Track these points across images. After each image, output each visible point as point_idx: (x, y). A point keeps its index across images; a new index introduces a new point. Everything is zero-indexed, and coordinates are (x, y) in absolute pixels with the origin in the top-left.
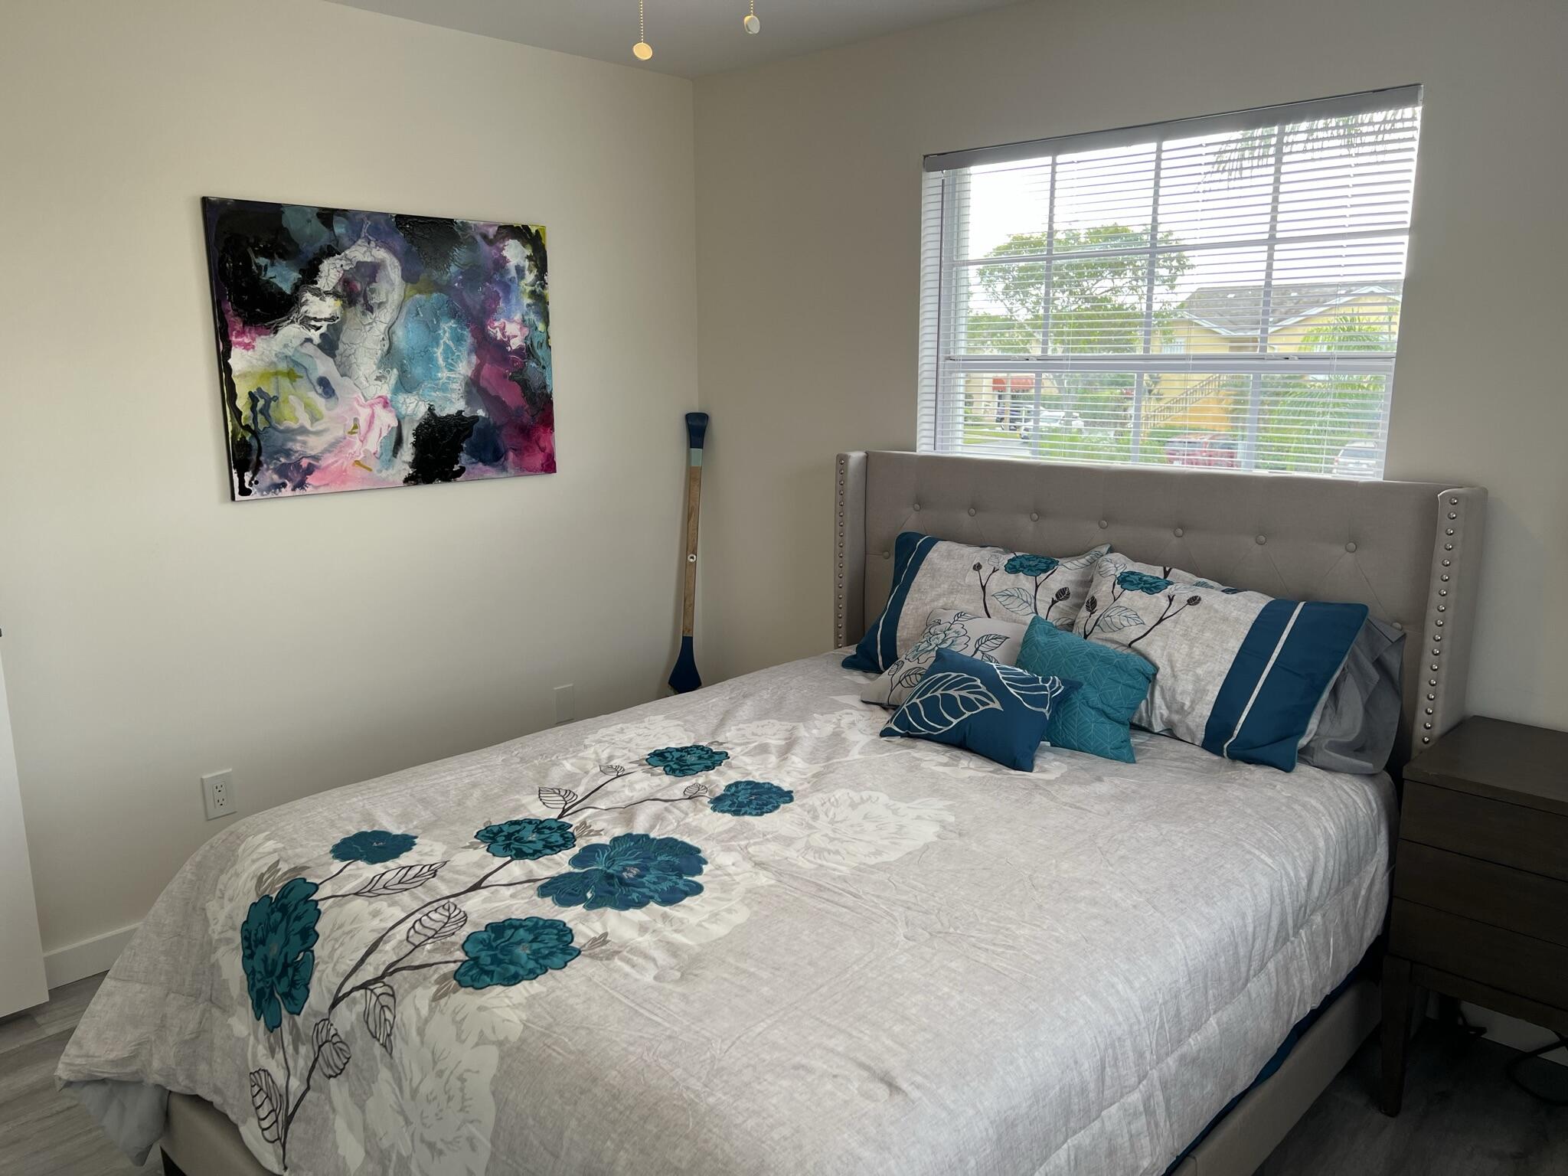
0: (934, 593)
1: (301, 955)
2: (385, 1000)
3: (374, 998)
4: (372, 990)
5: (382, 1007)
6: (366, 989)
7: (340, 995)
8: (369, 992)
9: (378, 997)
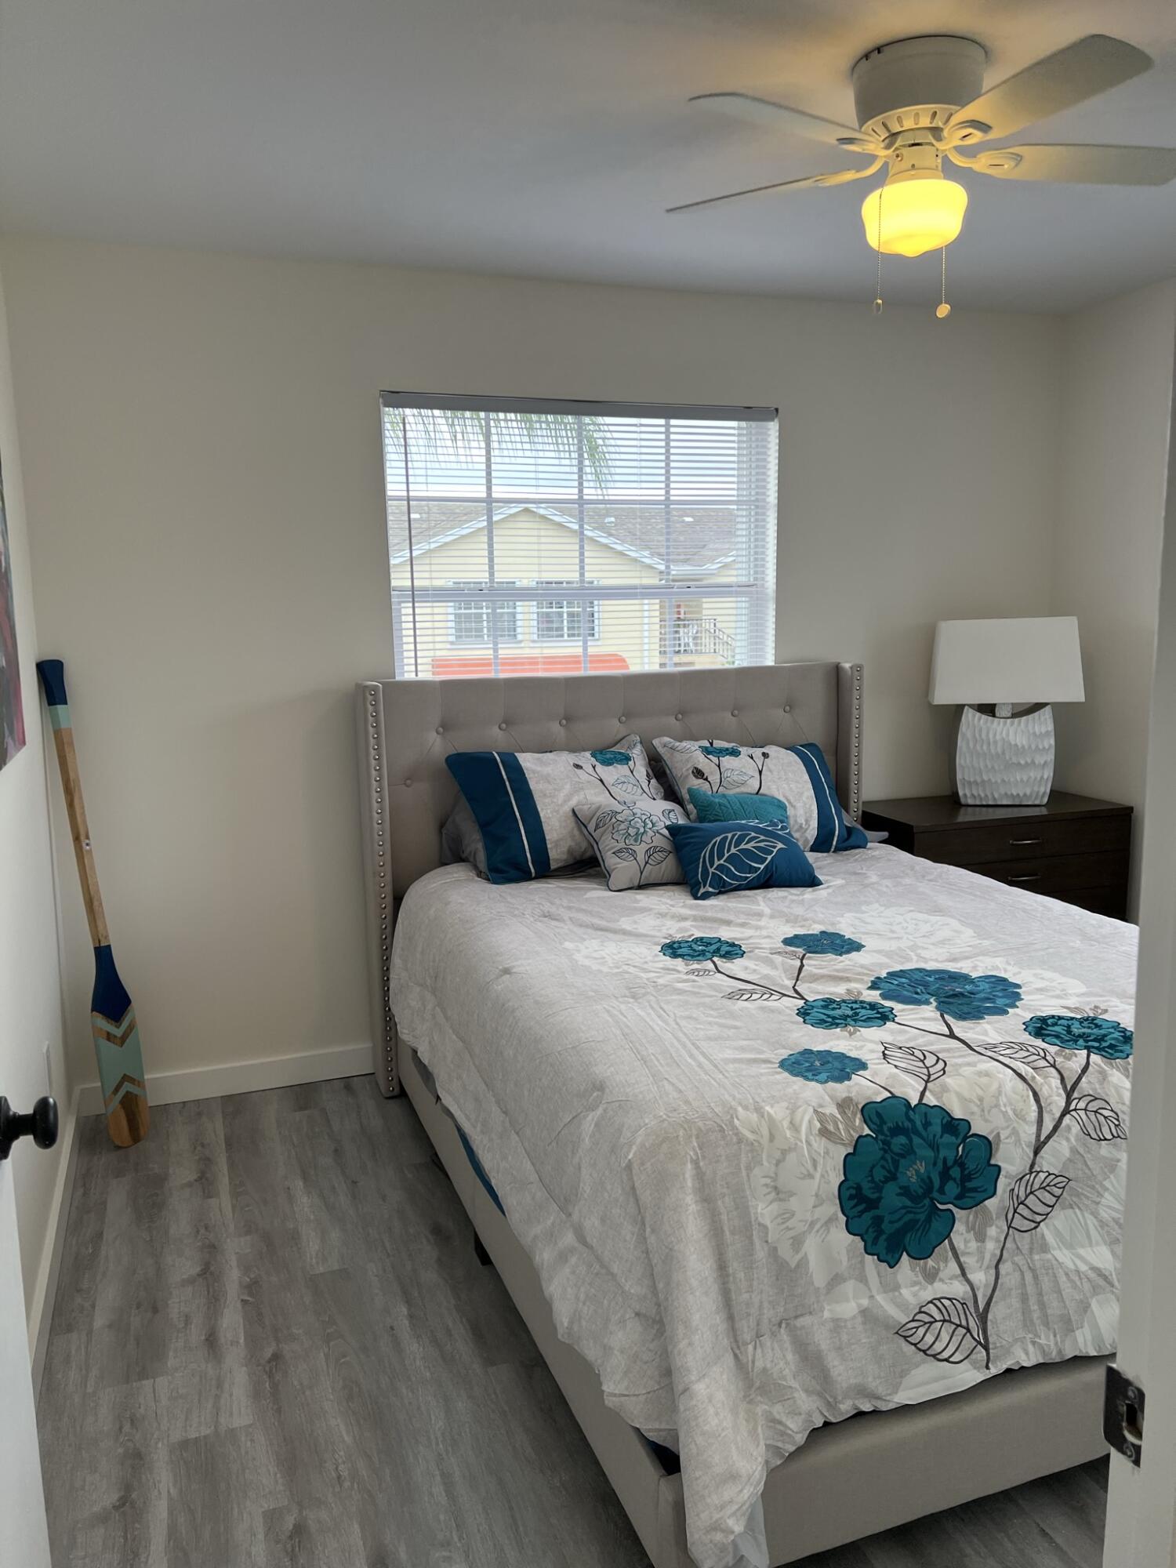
0: (562, 795)
1: (960, 1149)
2: (1093, 1106)
3: (1082, 1113)
4: (1075, 1110)
5: (1096, 1112)
6: (1069, 1112)
7: (1042, 1138)
8: (1073, 1113)
9: (1085, 1110)
